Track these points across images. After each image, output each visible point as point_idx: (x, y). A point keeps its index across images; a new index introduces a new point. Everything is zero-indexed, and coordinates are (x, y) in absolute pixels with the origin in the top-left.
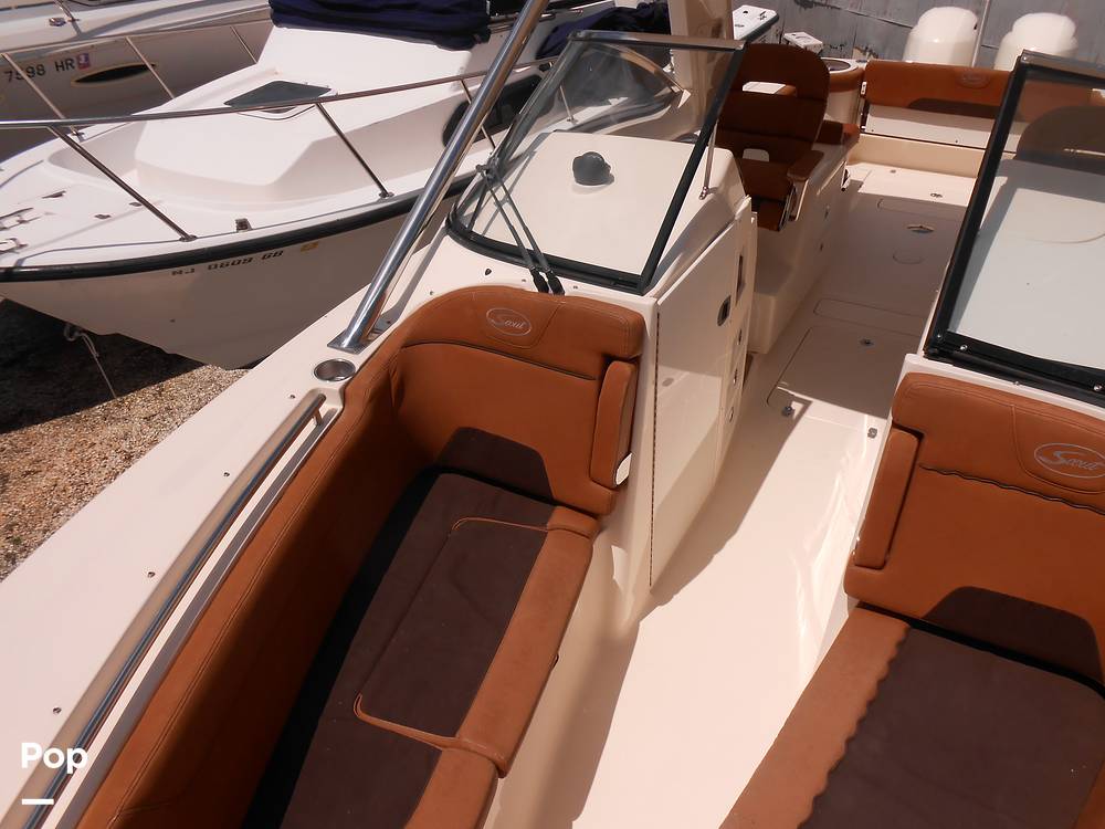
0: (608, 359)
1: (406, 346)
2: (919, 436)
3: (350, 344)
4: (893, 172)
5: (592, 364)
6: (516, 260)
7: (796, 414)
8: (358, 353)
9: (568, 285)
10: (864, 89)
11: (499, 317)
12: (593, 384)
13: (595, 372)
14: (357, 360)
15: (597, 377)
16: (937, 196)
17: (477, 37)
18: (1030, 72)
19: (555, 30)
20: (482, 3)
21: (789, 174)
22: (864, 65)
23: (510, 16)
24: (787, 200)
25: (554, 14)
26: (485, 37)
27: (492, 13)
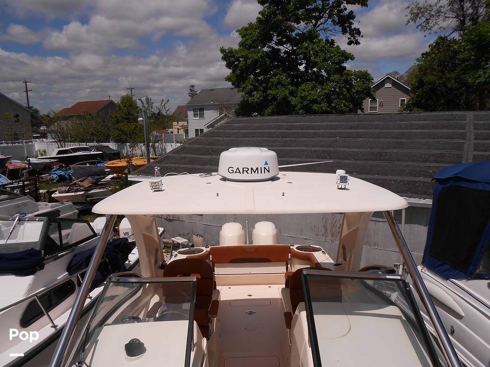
4: (230, 288)
10: (211, 258)
16: (251, 296)
17: (37, 268)
18: (308, 276)
19: (75, 256)
20: (40, 252)
21: (209, 315)
22: (209, 249)
23: (53, 255)
24: (210, 325)
25: (74, 249)
26: (42, 267)
27: (45, 255)
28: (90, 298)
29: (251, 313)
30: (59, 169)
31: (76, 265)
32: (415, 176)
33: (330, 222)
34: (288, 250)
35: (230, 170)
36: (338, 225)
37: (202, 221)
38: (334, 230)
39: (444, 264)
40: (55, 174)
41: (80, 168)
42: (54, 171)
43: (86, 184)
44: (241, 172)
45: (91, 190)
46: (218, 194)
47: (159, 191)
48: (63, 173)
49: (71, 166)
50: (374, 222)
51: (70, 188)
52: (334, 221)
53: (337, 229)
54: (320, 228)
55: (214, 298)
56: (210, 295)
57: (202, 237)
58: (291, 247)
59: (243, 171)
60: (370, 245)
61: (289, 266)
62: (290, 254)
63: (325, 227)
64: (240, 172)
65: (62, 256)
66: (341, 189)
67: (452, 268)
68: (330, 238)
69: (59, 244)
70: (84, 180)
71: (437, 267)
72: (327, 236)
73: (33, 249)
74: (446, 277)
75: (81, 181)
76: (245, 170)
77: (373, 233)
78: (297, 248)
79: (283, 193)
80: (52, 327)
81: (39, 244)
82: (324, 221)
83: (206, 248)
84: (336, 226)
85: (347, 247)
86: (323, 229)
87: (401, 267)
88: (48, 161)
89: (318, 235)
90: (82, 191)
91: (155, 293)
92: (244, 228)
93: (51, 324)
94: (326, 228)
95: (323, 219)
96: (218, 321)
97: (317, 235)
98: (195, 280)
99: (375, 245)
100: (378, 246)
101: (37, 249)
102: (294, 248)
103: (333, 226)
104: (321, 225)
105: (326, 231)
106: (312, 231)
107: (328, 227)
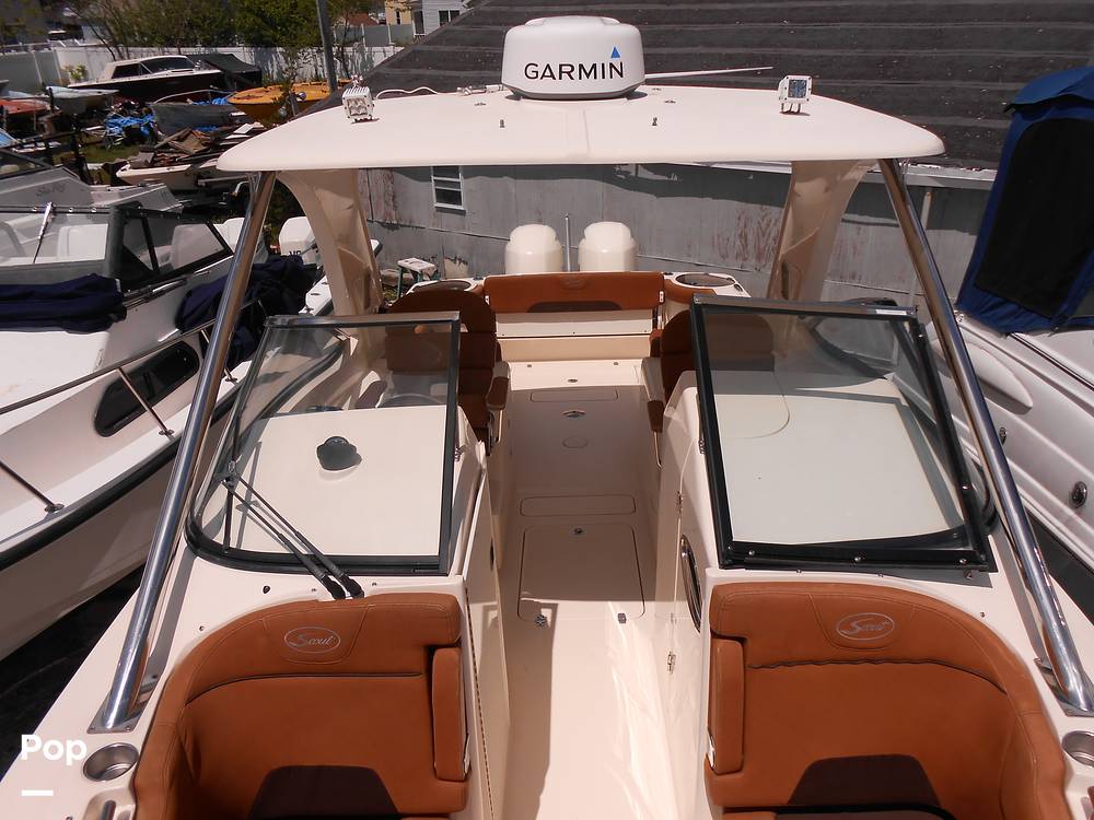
0: (430, 650)
1: (190, 700)
2: (742, 640)
3: (118, 721)
4: (529, 366)
5: (416, 659)
6: (296, 569)
7: (549, 620)
8: (131, 728)
9: (366, 583)
10: (487, 301)
11: (300, 637)
12: (420, 681)
13: (420, 666)
14: (136, 738)
15: (423, 671)
16: (575, 381)
17: (112, 316)
18: (704, 310)
19: (189, 294)
20: (110, 282)
21: (488, 405)
22: (482, 282)
23: (143, 290)
24: (489, 426)
25: (184, 280)
26: (122, 315)
27: (124, 289)
28: (233, 380)
29: (575, 414)
30: (123, 113)
31: (193, 312)
32: (965, 114)
33: (754, 225)
34: (657, 282)
35: (530, 71)
36: (773, 235)
37: (464, 228)
38: (762, 246)
39: (1006, 301)
40: (116, 124)
41: (175, 109)
42: (115, 117)
43: (192, 145)
44: (557, 75)
45: (206, 160)
46: (502, 122)
47: (366, 120)
48: (134, 123)
49: (152, 104)
50: (855, 225)
51: (155, 156)
52: (763, 225)
53: (770, 241)
54: (732, 239)
55: (496, 373)
56: (490, 369)
57: (465, 262)
58: (666, 277)
59: (561, 72)
60: (842, 277)
61: (660, 318)
62: (662, 293)
63: (743, 237)
64: (552, 76)
65: (162, 293)
66: (789, 112)
67: (1022, 310)
68: (753, 261)
69: (151, 268)
70: (186, 137)
71: (987, 311)
72: (745, 259)
73: (94, 275)
74: (1005, 331)
75: (180, 139)
76: (566, 71)
77: (852, 251)
78: (678, 279)
79: (655, 120)
80: (161, 433)
81: (107, 266)
82: (742, 225)
83: (476, 279)
84: (768, 236)
85: (791, 268)
86: (738, 243)
88: (93, 93)
89: (727, 256)
90: (185, 162)
91: (370, 367)
92: (560, 237)
93: (159, 429)
94: (746, 240)
95: (739, 218)
96: (507, 423)
97: (724, 257)
98: (457, 318)
99: (853, 277)
101: (106, 275)
102: (673, 278)
103: (761, 235)
104: (733, 233)
105: (745, 246)
106: (713, 246)
107: (750, 237)
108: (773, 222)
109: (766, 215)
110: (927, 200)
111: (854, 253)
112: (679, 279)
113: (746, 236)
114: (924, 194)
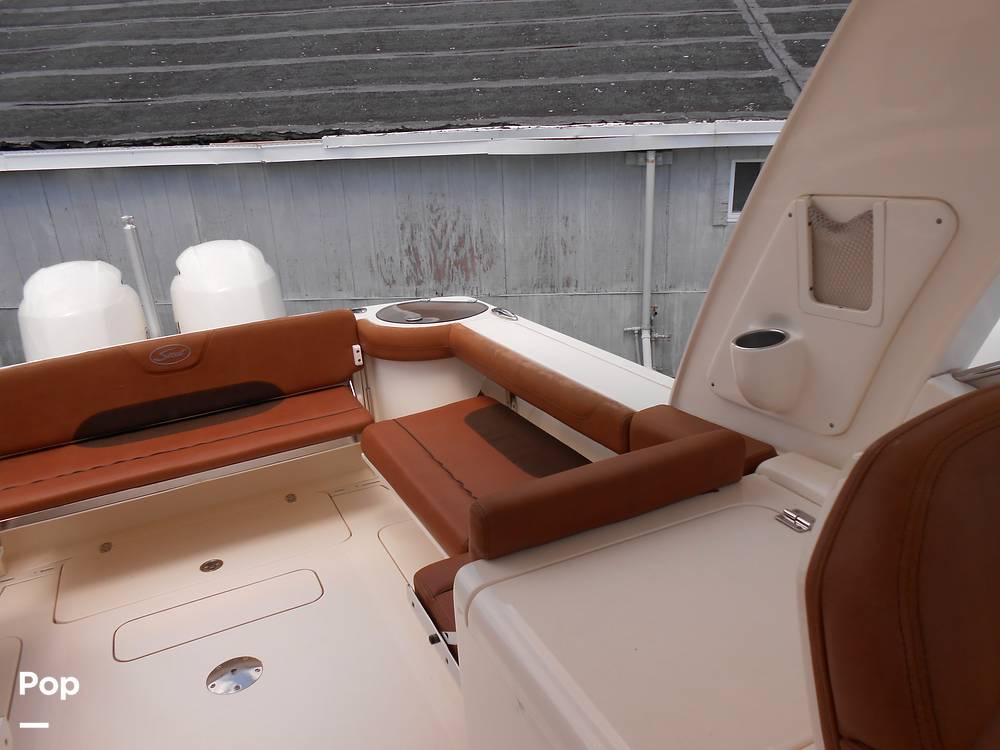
33: (425, 234)
36: (454, 242)
38: (440, 260)
52: (438, 232)
53: (451, 253)
54: (397, 258)
58: (358, 317)
60: (553, 287)
62: (357, 347)
63: (412, 252)
68: (431, 284)
72: (419, 283)
77: (561, 251)
82: (408, 230)
84: (448, 246)
86: (406, 262)
87: (646, 335)
89: (394, 282)
94: (417, 255)
95: (402, 228)
97: (391, 283)
99: (568, 283)
100: (576, 286)
103: (436, 247)
104: (397, 250)
105: (417, 264)
106: (372, 271)
107: (423, 252)
108: (450, 226)
109: (439, 217)
110: (651, 169)
111: (565, 253)
112: (379, 316)
113: (415, 249)
114: (646, 160)
